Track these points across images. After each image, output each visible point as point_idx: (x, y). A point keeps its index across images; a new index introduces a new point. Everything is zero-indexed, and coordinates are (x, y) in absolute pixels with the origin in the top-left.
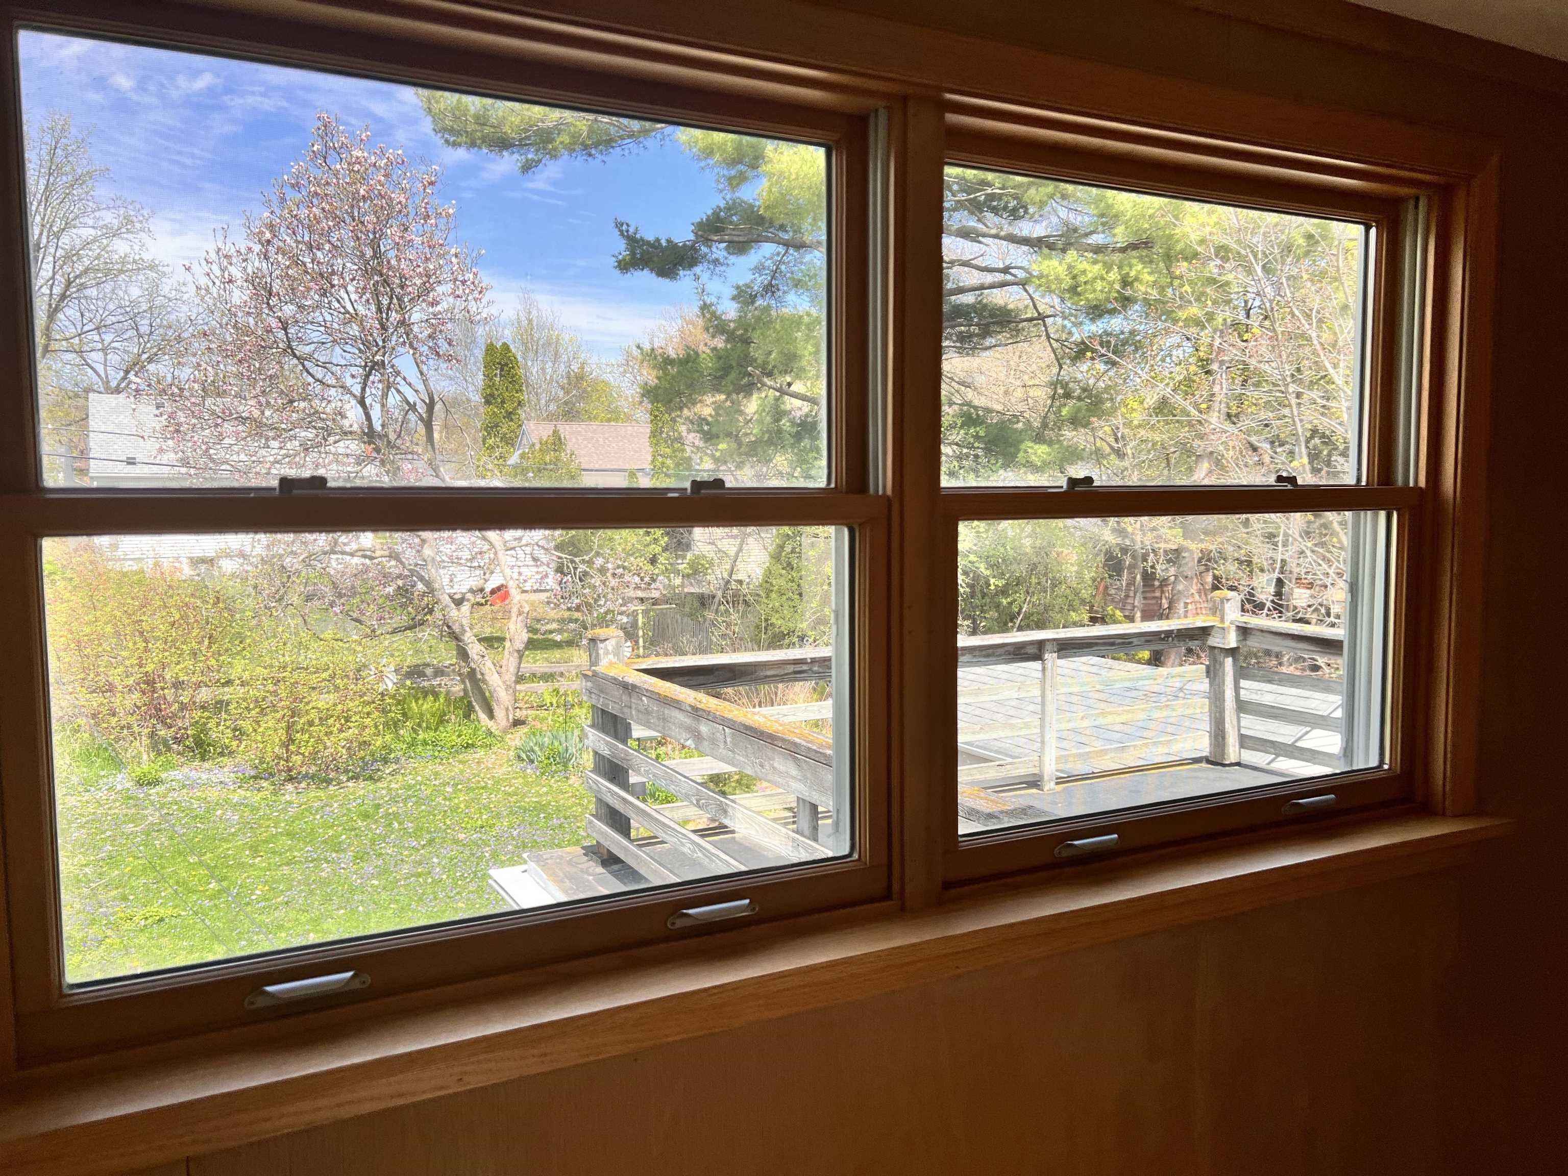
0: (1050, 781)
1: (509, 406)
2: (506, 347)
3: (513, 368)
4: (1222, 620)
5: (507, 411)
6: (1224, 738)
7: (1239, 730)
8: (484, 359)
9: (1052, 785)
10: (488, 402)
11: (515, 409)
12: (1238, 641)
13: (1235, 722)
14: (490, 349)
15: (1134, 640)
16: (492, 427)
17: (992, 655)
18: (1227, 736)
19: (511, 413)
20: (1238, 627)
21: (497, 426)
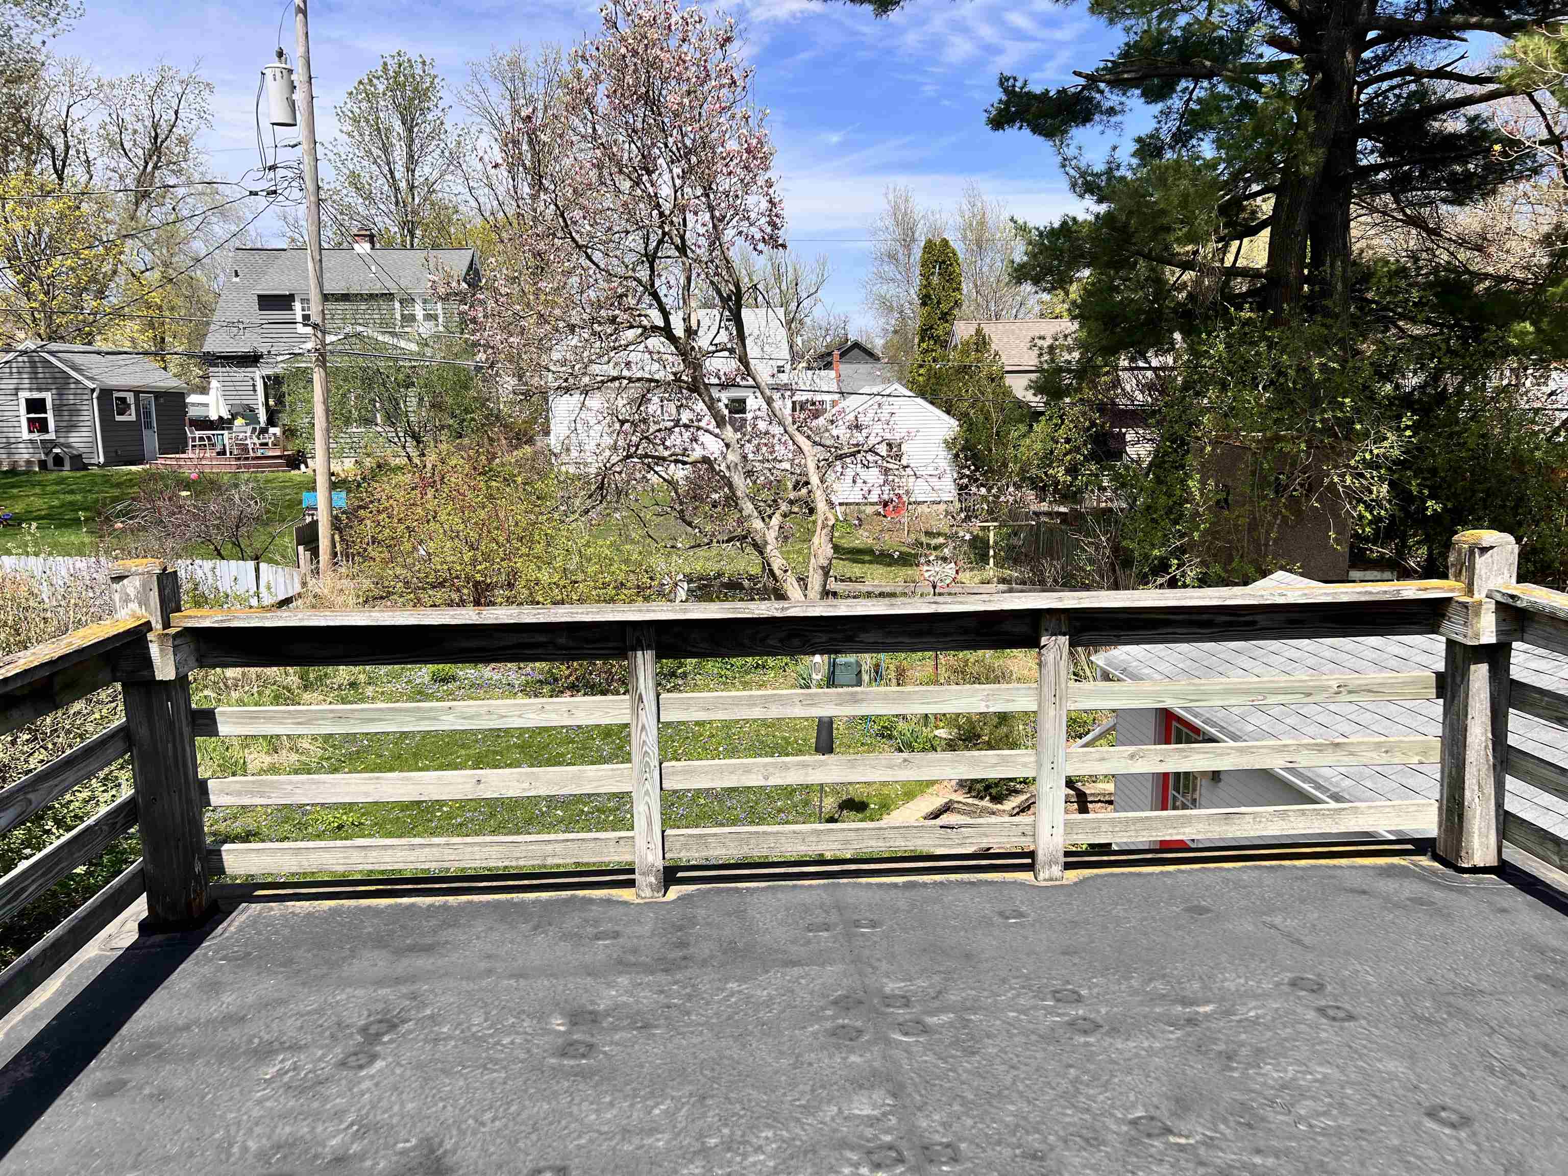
0: (1050, 864)
1: (944, 307)
2: (945, 243)
3: (951, 265)
4: (1470, 591)
5: (942, 312)
6: (1461, 816)
7: (1499, 805)
8: (922, 257)
9: (1056, 870)
10: (924, 304)
11: (951, 309)
12: (1499, 632)
13: (1490, 790)
14: (929, 246)
15: (1258, 618)
16: (927, 330)
17: (930, 633)
18: (1468, 814)
19: (946, 313)
20: (1497, 602)
21: (931, 328)
